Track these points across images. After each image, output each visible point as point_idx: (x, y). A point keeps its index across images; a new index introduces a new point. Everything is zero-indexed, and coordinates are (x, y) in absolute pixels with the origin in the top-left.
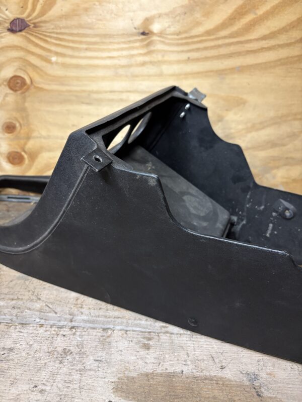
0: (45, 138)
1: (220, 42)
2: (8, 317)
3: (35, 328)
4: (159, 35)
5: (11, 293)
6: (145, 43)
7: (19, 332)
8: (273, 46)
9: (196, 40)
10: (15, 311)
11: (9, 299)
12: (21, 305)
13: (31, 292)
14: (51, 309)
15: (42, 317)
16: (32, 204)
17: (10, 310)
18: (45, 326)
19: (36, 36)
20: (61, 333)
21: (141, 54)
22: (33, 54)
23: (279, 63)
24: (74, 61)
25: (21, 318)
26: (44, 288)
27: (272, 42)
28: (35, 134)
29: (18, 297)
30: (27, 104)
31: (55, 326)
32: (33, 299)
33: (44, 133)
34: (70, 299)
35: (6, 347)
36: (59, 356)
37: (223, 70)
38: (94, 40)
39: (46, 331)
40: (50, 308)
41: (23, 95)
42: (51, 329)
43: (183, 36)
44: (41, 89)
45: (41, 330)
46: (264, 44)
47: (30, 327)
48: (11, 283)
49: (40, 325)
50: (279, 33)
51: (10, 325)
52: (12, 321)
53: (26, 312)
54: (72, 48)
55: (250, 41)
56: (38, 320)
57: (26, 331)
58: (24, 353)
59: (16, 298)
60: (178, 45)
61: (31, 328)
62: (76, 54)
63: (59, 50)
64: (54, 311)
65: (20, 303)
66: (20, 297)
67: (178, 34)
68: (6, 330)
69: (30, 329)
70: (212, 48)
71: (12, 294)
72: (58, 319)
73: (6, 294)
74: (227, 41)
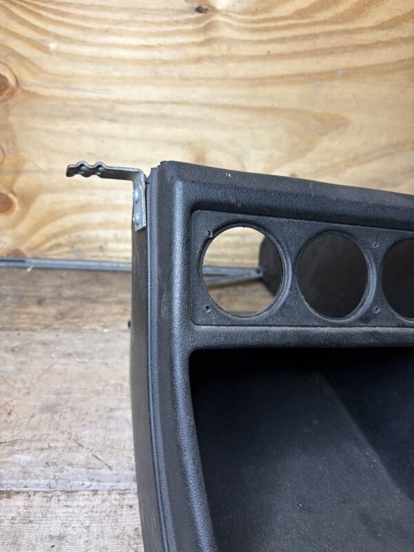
0: (44, 172)
1: (318, 29)
2: (42, 481)
3: (86, 497)
4: (224, 13)
5: (37, 438)
6: (202, 25)
7: (66, 506)
8: (394, 40)
9: (281, 23)
10: (50, 471)
11: (36, 449)
12: (56, 458)
13: (66, 434)
14: (102, 461)
15: (92, 477)
16: (29, 270)
17: (43, 469)
18: (100, 493)
19: (21, 7)
20: (126, 502)
21: (195, 44)
22: (17, 36)
23: (400, 66)
24: (87, 51)
25: (62, 481)
26: (84, 425)
27: (393, 34)
28: (28, 166)
29: (49, 445)
30: (11, 119)
31: (114, 492)
32: (72, 447)
33: (42, 165)
34: (125, 442)
35: (52, 534)
36: (132, 542)
37: (320, 74)
38: (118, 16)
39: (104, 501)
40: (99, 459)
41: (5, 103)
42: (109, 497)
43: (262, 16)
44: (34, 95)
45: (97, 501)
46: (381, 35)
47: (80, 496)
48: (32, 420)
49: (93, 491)
50: (404, 20)
51: (49, 495)
52: (50, 488)
53: (67, 470)
54: (83, 29)
55: (361, 30)
56: (88, 483)
57: (75, 504)
58: (82, 542)
59: (46, 446)
60: (253, 31)
61: (81, 498)
62: (89, 38)
63: (62, 31)
64: (106, 465)
65: (54, 454)
66: (52, 445)
67: (253, 14)
68: (47, 505)
69: (80, 500)
70: (305, 38)
71: (39, 440)
72: (116, 478)
73: (30, 441)
74: (328, 28)
